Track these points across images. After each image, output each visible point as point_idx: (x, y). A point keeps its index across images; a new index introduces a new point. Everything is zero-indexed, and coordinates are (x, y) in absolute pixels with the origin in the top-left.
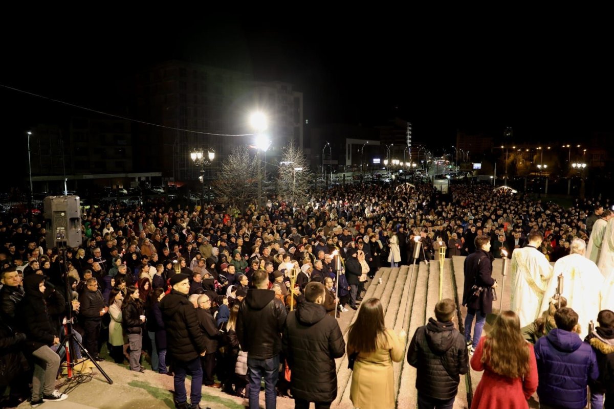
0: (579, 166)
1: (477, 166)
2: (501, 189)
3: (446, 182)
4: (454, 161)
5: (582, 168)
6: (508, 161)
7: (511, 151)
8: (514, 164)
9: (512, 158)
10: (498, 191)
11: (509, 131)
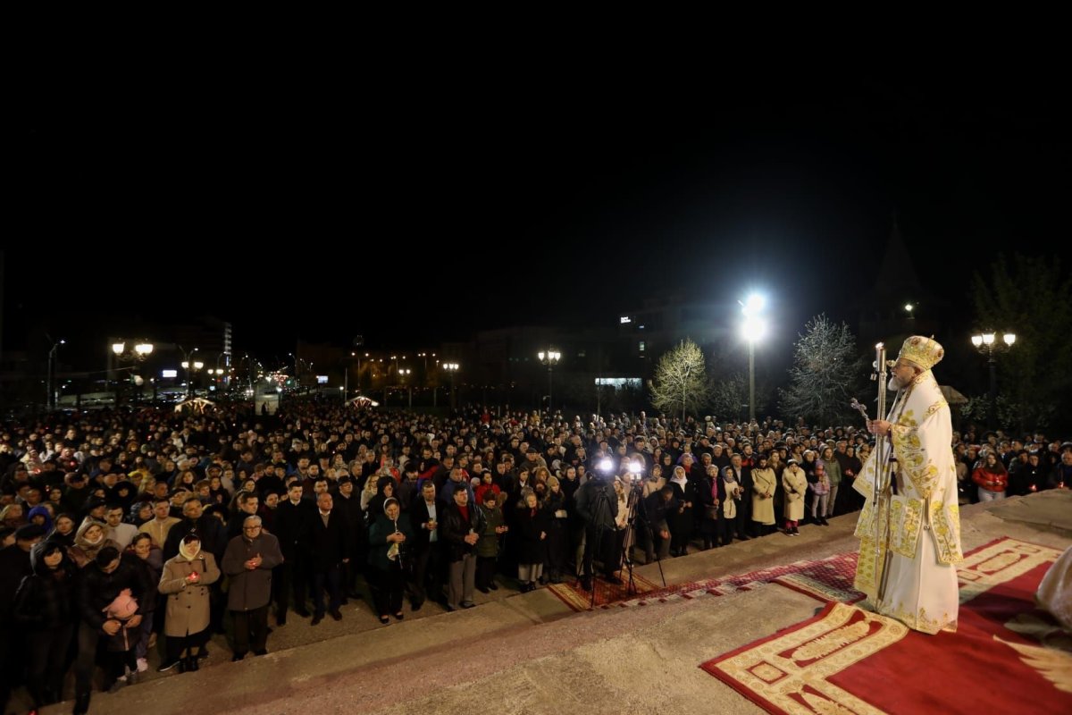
0: (451, 366)
1: (323, 379)
2: (356, 401)
3: (276, 397)
4: (294, 375)
5: (454, 369)
6: (360, 371)
7: (365, 360)
8: (367, 374)
9: (365, 366)
10: (352, 404)
11: (359, 340)
